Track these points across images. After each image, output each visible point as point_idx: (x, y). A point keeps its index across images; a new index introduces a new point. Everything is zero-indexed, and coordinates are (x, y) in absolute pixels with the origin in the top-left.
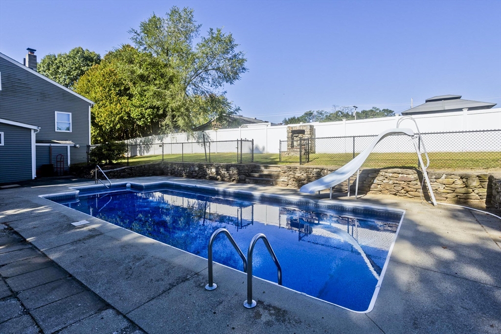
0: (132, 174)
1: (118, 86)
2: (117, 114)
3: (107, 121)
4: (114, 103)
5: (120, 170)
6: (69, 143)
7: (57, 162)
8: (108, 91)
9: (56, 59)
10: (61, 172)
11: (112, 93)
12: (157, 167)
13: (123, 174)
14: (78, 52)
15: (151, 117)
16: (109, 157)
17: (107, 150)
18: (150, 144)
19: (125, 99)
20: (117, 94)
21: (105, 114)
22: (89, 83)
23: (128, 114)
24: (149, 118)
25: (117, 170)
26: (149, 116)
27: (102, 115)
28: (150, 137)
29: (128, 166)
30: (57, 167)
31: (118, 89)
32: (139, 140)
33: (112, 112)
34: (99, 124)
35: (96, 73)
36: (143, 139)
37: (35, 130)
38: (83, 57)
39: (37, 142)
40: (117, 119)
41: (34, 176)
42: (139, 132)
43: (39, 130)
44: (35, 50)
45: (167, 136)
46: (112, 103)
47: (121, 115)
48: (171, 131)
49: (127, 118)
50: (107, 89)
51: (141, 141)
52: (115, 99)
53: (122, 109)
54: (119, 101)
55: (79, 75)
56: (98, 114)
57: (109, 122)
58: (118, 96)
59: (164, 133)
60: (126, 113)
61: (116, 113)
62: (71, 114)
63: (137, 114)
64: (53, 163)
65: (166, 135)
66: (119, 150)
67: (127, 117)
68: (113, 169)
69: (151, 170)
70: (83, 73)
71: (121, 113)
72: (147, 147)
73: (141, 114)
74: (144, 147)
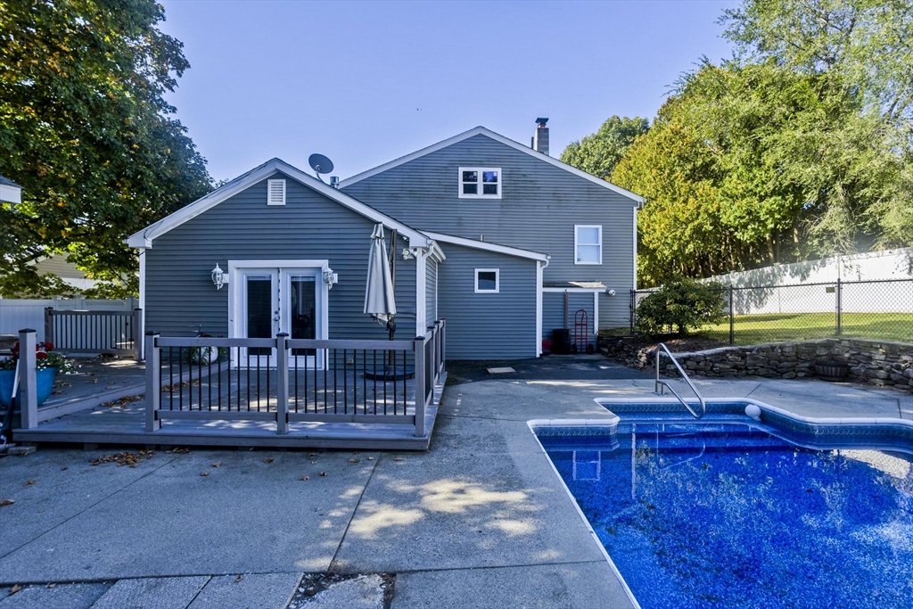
0: (746, 369)
1: (687, 160)
2: (687, 222)
3: (666, 238)
4: (682, 199)
5: (712, 355)
6: (596, 287)
7: (576, 325)
8: (669, 175)
9: (579, 149)
10: (581, 345)
11: (676, 178)
12: (823, 352)
13: (722, 366)
14: (611, 125)
15: (777, 216)
16: (680, 318)
17: (676, 301)
18: (767, 287)
19: (706, 184)
20: (688, 177)
21: (663, 225)
22: (630, 172)
23: (715, 219)
24: (770, 221)
25: (705, 356)
26: (772, 216)
27: (657, 227)
28: (768, 269)
29: (731, 343)
30: (575, 336)
31: (689, 166)
32: (733, 278)
33: (676, 219)
34: (651, 246)
35: (643, 150)
36: (747, 275)
37: (543, 262)
38: (620, 130)
39: (546, 285)
40: (688, 232)
41: (539, 351)
42: (736, 260)
43: (548, 262)
44: (547, 120)
45: (823, 265)
46: (675, 199)
47: (696, 223)
48: (837, 249)
49: (711, 228)
50: (667, 171)
51: (741, 280)
52: (683, 190)
53: (699, 207)
54: (692, 192)
55: (612, 164)
56: (649, 226)
57: (669, 241)
58: (689, 182)
59: (813, 257)
60: (709, 215)
61: (687, 218)
62: (600, 227)
63: (738, 214)
64: (569, 327)
65: (819, 262)
66: (707, 303)
67: (711, 225)
68: (694, 350)
69: (805, 361)
70: (619, 158)
71: (697, 218)
72: (759, 295)
73: (750, 213)
74: (750, 294)
